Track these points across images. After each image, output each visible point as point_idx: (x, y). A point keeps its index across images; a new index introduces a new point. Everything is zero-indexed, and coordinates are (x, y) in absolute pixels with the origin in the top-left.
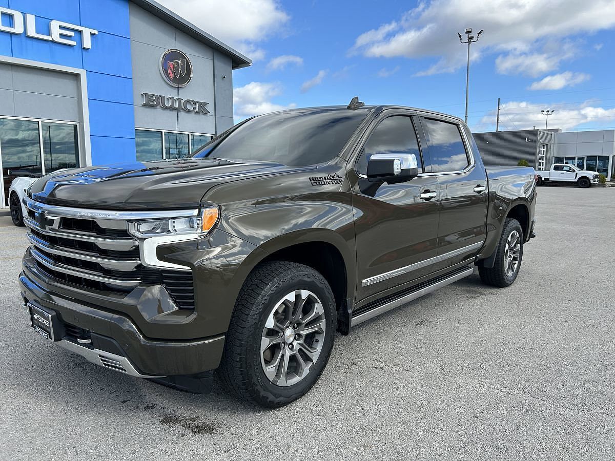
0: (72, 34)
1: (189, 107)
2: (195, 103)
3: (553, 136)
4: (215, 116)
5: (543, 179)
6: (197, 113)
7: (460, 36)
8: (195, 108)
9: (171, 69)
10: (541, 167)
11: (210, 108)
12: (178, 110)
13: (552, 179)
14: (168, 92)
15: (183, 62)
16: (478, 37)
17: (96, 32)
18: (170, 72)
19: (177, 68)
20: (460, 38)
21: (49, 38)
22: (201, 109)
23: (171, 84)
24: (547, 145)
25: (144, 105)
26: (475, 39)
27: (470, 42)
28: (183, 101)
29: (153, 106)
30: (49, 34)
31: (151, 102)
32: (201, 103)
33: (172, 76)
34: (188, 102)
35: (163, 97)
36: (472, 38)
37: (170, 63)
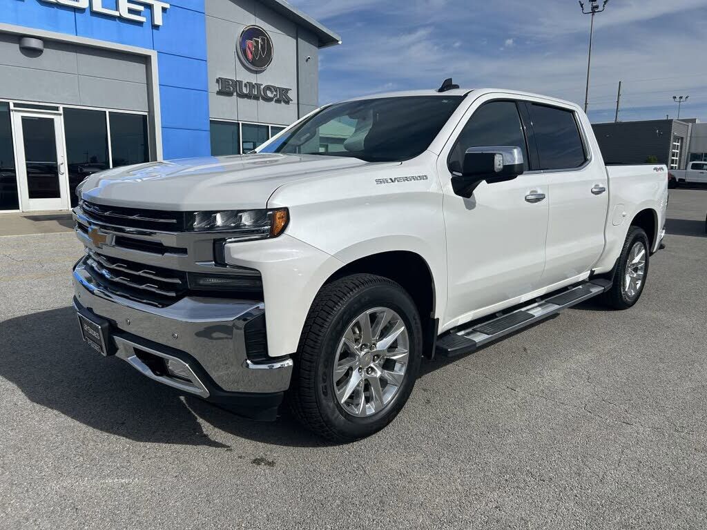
0: (141, 8)
1: (269, 94)
2: (276, 89)
3: (690, 128)
4: (298, 104)
5: (677, 180)
6: (278, 101)
7: (582, 5)
8: (275, 96)
9: (249, 49)
10: (674, 165)
11: (292, 95)
12: (256, 98)
13: (688, 179)
14: (245, 77)
15: (263, 40)
16: (604, 6)
17: (167, 6)
18: (249, 52)
19: (256, 47)
20: (582, 7)
21: (117, 14)
22: (282, 97)
23: (249, 67)
24: (682, 138)
25: (219, 93)
26: (600, 8)
27: (593, 12)
28: (262, 87)
29: (229, 94)
30: (117, 9)
31: (227, 88)
32: (283, 89)
33: (250, 56)
34: (268, 88)
35: (240, 82)
36: (597, 7)
37: (249, 42)
